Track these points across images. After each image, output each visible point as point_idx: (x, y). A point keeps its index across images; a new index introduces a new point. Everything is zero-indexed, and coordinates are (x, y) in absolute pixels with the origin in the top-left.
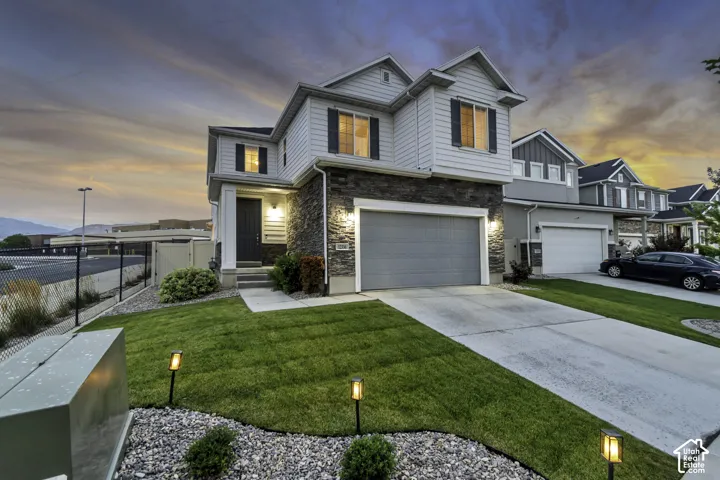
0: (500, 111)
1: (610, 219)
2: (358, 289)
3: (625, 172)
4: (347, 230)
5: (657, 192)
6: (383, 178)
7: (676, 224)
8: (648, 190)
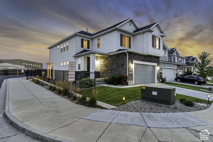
0: (161, 38)
1: (176, 66)
2: (134, 84)
3: (177, 52)
4: (132, 68)
5: (183, 58)
6: (138, 55)
7: (187, 68)
8: (181, 58)
